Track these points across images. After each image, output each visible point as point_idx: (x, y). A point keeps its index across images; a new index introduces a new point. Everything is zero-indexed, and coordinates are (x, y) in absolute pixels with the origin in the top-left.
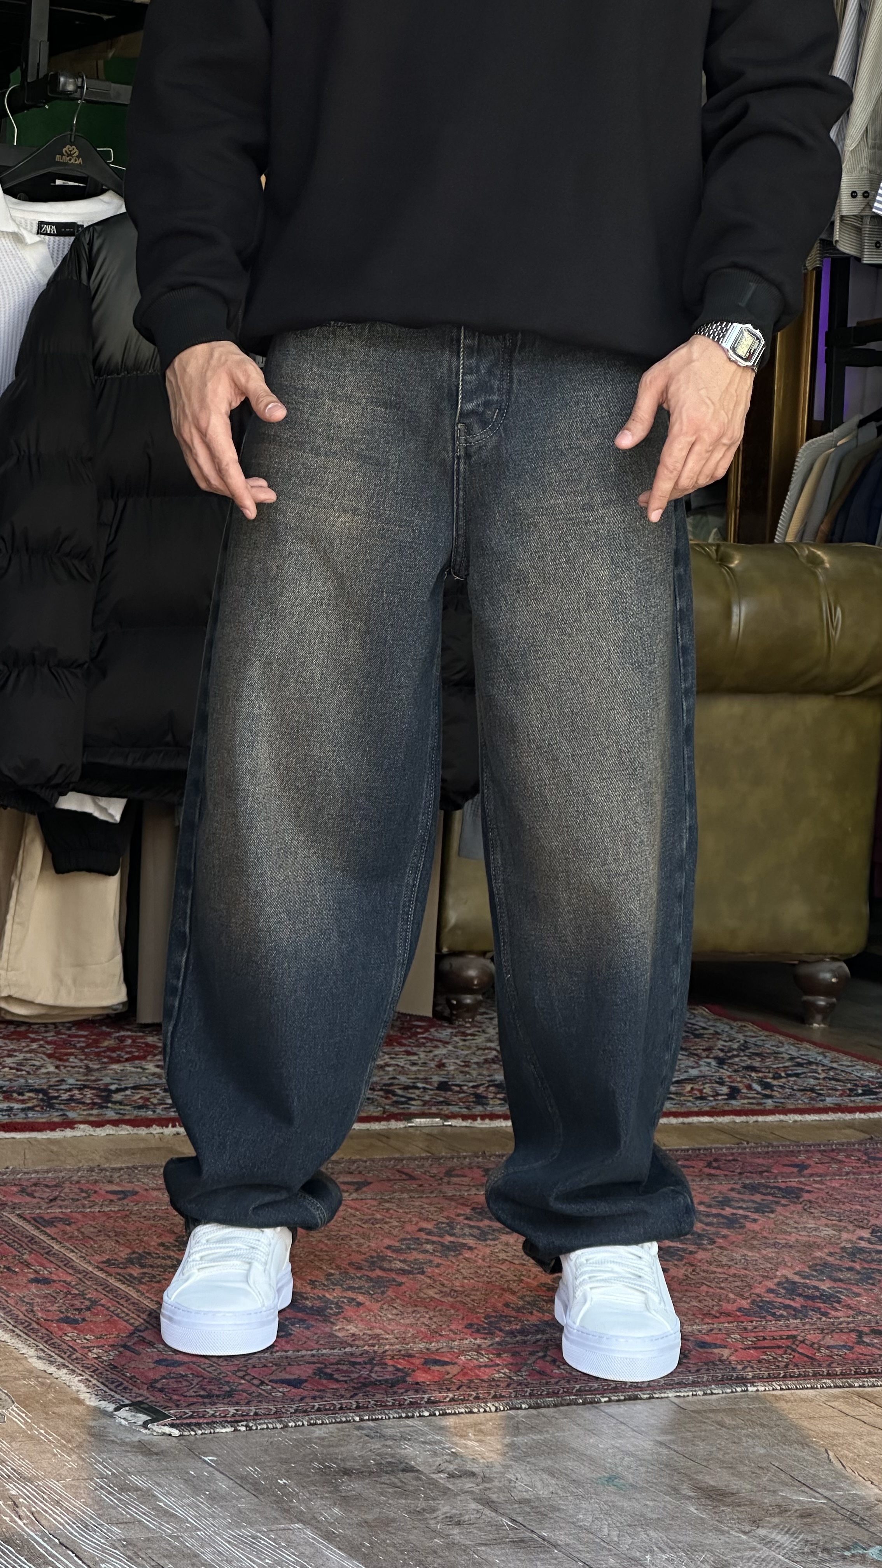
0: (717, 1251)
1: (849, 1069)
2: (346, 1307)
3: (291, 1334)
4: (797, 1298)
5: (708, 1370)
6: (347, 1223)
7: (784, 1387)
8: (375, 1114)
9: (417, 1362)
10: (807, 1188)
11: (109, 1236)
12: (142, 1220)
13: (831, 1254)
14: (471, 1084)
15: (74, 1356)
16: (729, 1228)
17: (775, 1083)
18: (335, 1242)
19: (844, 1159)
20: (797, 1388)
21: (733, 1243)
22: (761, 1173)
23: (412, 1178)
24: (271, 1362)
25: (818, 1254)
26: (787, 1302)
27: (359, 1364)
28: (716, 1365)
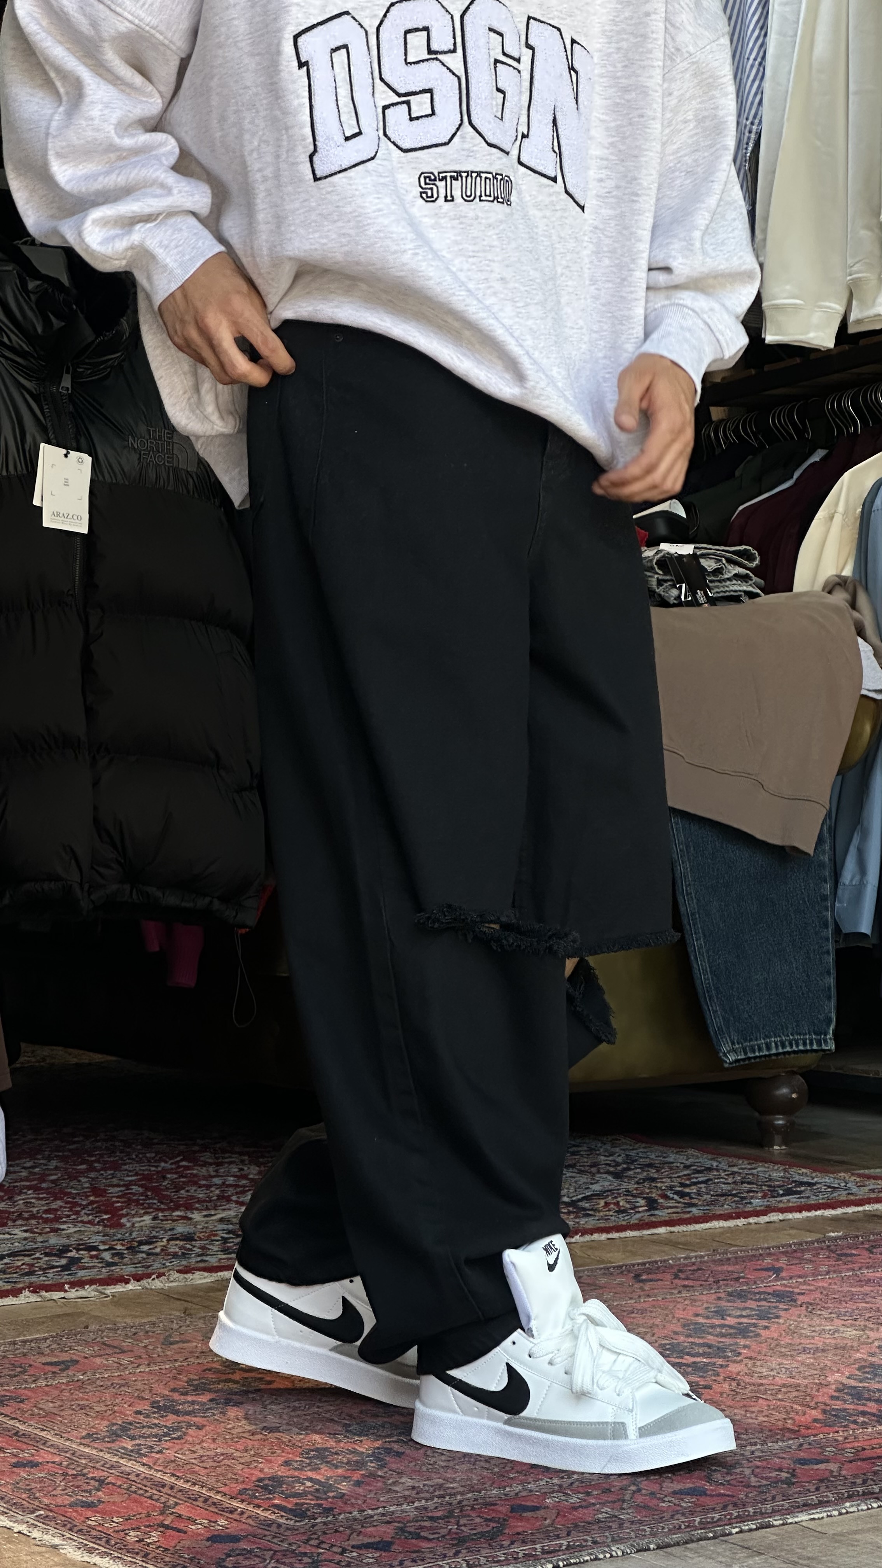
0: (750, 1363)
1: (754, 1171)
2: (387, 1459)
3: (344, 1494)
4: (870, 1404)
5: (827, 1487)
9: (504, 1509)
10: (796, 1290)
11: (73, 1409)
12: (99, 1389)
13: (872, 1354)
15: (113, 1542)
16: (744, 1337)
17: (687, 1190)
19: (813, 1259)
21: (760, 1353)
22: (737, 1279)
24: (342, 1526)
25: (858, 1355)
26: (861, 1408)
27: (440, 1518)
28: (832, 1481)
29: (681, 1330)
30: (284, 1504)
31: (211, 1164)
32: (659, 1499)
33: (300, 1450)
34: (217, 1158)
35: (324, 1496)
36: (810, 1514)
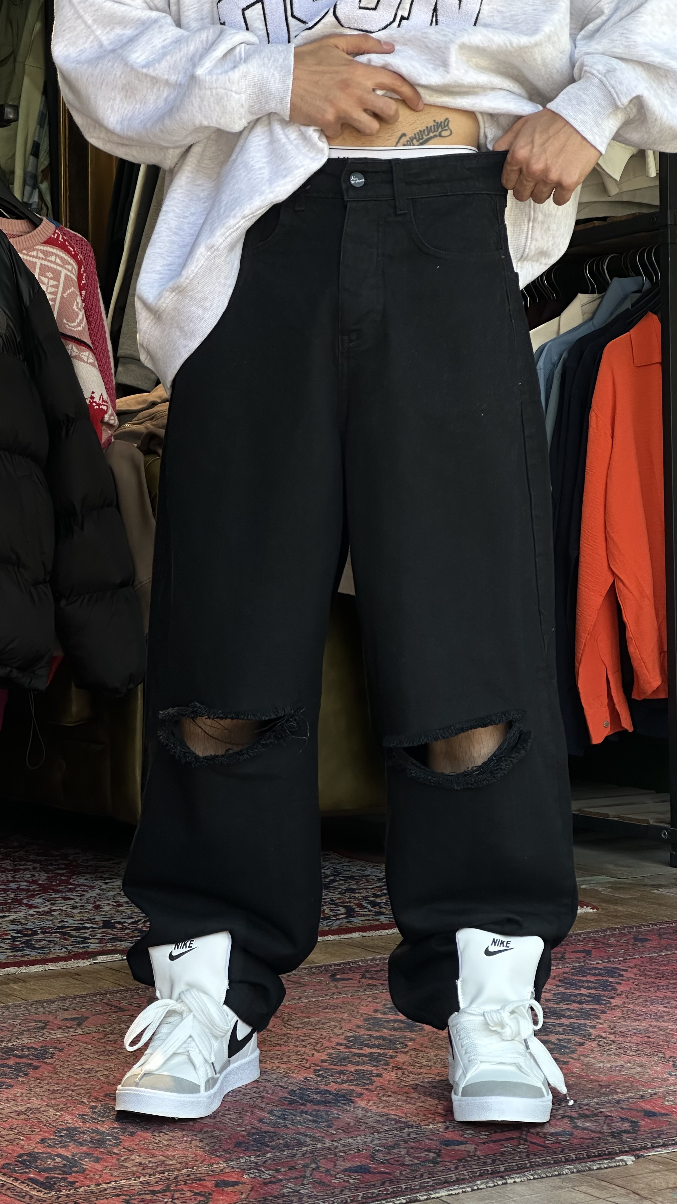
0: (414, 1054)
2: (122, 1137)
3: (85, 1169)
5: (464, 1166)
6: (85, 1057)
7: (536, 1176)
8: (62, 955)
9: (210, 1184)
14: (130, 921)
16: (412, 1031)
17: (378, 900)
18: (83, 1076)
20: (547, 1176)
21: (422, 1045)
23: (122, 1010)
24: (80, 1198)
27: (158, 1192)
28: (468, 1161)
29: (363, 1024)
30: (37, 1177)
31: (10, 870)
32: (332, 1176)
33: (54, 1129)
34: (15, 865)
35: (70, 1171)
36: (449, 1191)
